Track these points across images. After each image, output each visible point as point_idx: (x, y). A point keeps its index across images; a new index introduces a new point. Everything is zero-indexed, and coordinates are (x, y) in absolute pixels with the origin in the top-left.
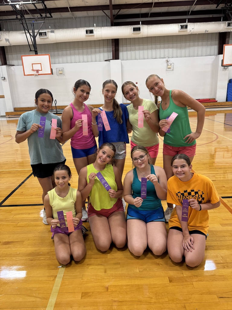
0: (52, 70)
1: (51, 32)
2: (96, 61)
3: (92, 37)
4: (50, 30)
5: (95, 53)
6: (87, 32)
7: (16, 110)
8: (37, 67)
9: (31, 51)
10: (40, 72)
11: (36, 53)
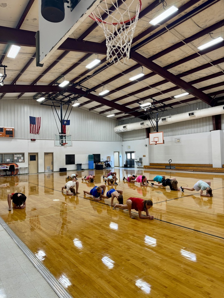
0: (164, 141)
1: (169, 117)
2: (203, 132)
3: (194, 117)
4: (169, 116)
5: (203, 126)
6: (190, 114)
7: (151, 164)
8: (156, 140)
9: (154, 130)
10: (157, 143)
11: (157, 131)
